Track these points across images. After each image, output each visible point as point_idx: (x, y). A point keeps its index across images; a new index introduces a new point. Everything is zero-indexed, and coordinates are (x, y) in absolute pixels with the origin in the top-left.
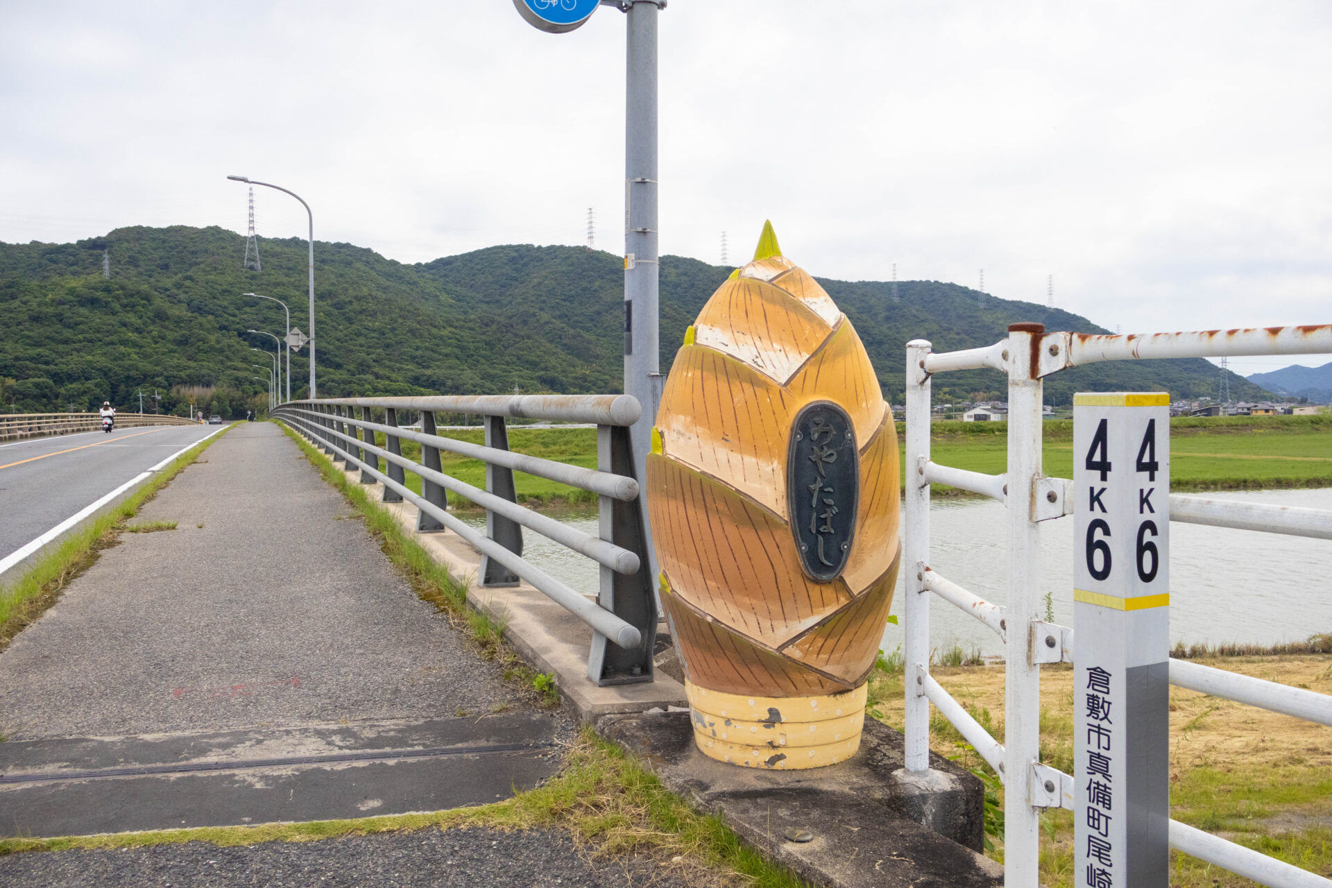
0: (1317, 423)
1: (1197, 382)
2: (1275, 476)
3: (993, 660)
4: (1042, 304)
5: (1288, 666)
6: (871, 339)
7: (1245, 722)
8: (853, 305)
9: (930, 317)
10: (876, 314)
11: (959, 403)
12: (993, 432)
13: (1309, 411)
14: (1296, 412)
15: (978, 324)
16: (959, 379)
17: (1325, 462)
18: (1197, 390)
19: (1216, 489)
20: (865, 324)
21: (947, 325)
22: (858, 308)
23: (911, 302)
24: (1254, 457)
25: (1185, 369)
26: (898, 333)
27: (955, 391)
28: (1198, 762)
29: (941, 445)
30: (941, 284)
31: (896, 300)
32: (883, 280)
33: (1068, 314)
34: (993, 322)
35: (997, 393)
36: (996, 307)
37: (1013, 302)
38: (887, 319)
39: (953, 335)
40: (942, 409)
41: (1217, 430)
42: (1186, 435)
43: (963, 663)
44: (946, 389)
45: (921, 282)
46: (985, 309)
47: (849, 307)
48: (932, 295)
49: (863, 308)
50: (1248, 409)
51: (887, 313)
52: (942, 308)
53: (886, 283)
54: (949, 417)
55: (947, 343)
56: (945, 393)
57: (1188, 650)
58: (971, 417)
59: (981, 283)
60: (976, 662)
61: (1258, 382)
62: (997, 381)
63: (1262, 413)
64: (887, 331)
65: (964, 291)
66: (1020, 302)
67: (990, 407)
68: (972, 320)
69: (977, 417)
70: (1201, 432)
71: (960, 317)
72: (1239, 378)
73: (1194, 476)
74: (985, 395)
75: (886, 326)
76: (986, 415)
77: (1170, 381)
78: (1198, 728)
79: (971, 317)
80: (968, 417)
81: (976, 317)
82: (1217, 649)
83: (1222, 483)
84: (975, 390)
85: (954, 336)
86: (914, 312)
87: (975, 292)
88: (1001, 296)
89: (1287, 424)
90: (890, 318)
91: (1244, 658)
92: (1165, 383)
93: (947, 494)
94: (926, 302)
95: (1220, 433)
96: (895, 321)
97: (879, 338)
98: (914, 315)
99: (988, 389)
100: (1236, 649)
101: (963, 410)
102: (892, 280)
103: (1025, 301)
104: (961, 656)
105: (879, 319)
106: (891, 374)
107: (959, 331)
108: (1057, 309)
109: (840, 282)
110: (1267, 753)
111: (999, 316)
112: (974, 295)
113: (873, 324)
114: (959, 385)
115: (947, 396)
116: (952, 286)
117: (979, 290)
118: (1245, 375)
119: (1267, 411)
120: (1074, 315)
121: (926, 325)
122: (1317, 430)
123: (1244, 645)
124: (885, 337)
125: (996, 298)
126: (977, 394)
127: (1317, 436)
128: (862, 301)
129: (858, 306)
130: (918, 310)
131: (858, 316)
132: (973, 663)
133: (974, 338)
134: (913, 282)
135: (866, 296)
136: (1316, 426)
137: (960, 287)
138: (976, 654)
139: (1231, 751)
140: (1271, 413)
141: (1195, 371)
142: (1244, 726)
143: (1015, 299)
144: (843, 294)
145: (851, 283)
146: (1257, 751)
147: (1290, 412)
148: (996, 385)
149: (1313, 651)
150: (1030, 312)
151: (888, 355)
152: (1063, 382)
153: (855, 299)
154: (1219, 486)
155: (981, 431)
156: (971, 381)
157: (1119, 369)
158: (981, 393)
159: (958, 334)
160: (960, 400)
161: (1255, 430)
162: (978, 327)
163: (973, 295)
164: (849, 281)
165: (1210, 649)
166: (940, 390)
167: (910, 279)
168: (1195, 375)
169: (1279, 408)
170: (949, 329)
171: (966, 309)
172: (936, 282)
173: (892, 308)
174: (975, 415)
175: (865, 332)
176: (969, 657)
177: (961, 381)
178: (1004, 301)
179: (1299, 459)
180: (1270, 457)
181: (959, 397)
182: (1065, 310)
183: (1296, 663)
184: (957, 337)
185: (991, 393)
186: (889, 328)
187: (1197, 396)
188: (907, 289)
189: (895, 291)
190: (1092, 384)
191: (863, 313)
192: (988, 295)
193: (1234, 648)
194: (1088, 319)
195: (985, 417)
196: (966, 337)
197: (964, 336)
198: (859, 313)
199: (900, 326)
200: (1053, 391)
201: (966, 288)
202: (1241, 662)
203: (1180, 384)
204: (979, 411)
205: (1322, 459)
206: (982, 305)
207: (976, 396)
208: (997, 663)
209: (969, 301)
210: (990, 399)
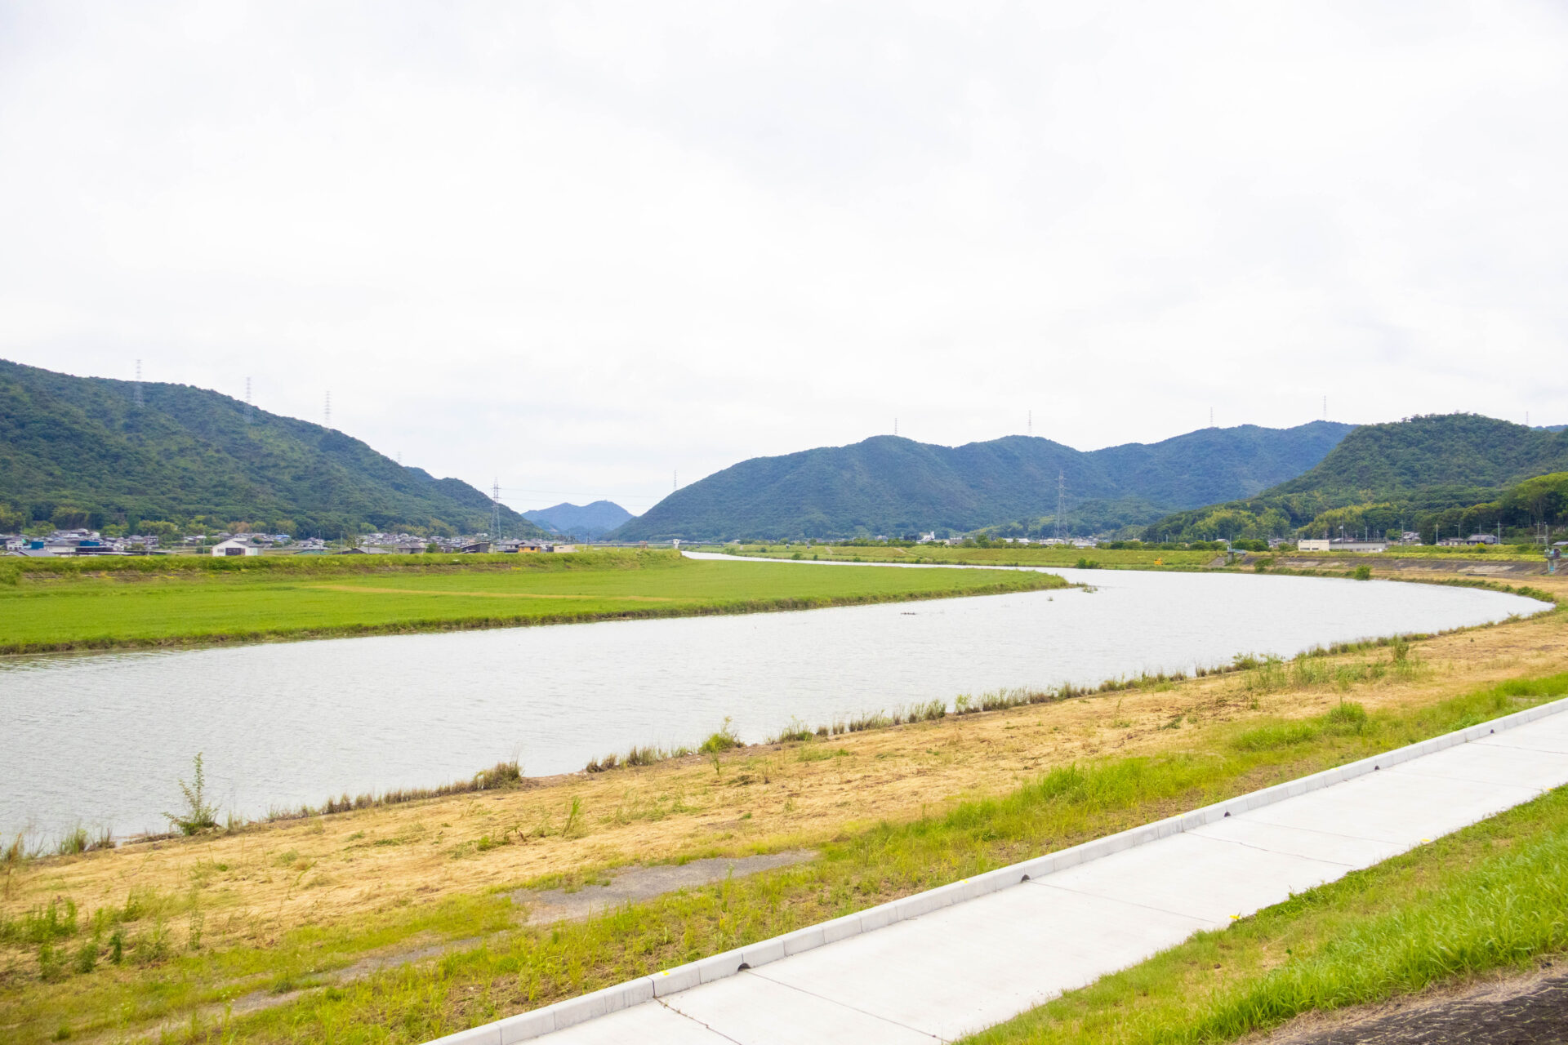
0: (569, 561)
1: (475, 517)
2: (515, 614)
3: (128, 840)
4: (318, 422)
5: (444, 806)
6: (103, 451)
7: (372, 871)
8: (82, 406)
9: (183, 429)
10: (112, 421)
11: (216, 534)
12: (239, 569)
13: (567, 549)
14: (557, 550)
15: (243, 442)
16: (217, 505)
17: (565, 599)
18: (475, 525)
19: (459, 629)
20: (96, 431)
21: (204, 440)
22: (88, 411)
23: (160, 409)
24: (505, 595)
25: (466, 504)
26: (140, 446)
27: (211, 519)
28: (303, 921)
29: (173, 585)
30: (199, 390)
31: (140, 405)
32: (124, 379)
33: (346, 437)
34: (261, 440)
35: (263, 524)
36: (265, 422)
37: (284, 419)
38: (128, 427)
39: (211, 452)
40: (194, 541)
41: (478, 568)
42: (448, 572)
43: (86, 849)
44: (200, 517)
45: (173, 385)
46: (252, 424)
47: (75, 409)
48: (187, 402)
49: (94, 410)
50: (517, 546)
51: (127, 420)
52: (199, 419)
53: (127, 383)
54: (200, 551)
55: (204, 461)
56: (199, 522)
57: (353, 802)
58: (222, 551)
59: (248, 393)
60: (106, 845)
61: (533, 519)
62: (262, 509)
63: (528, 551)
64: (126, 442)
65: (228, 401)
66: (293, 419)
67: (245, 540)
68: (235, 436)
69: (230, 552)
70: (463, 570)
71: (221, 431)
72: (514, 514)
73: (438, 616)
74: (248, 525)
75: (125, 436)
76: (240, 549)
77: (449, 515)
78: (322, 884)
79: (233, 432)
80: (218, 552)
81: (242, 433)
82: (383, 797)
83: (466, 623)
84: (235, 519)
85: (214, 454)
86: (163, 421)
87: (240, 403)
88: (271, 411)
89: (543, 562)
90: (131, 427)
91: (405, 804)
92: (444, 517)
93: (160, 643)
94: (180, 410)
95: (482, 571)
96: (138, 431)
97: (116, 450)
98: (163, 426)
99: (251, 518)
100: (402, 795)
101: (216, 543)
102: (135, 380)
103: (299, 418)
104: (85, 841)
105: (116, 427)
106: (128, 496)
107: (220, 448)
108: (334, 431)
109: (63, 376)
110: (378, 899)
111: (268, 433)
112: (240, 407)
113: (107, 432)
114: (216, 512)
115: (201, 525)
116: (212, 394)
117: (245, 401)
118: (521, 512)
119: (533, 548)
120: (353, 439)
121: (178, 438)
122: (569, 567)
123: (411, 791)
124: (123, 449)
125: (265, 412)
126: (238, 523)
127: (568, 574)
128: (95, 402)
129: (88, 408)
130: (169, 420)
131: (88, 420)
132: (101, 846)
133: (237, 458)
134: (163, 384)
135: (100, 397)
136: (568, 564)
137: (223, 396)
138: (105, 835)
139: (342, 904)
140: (535, 551)
141: (474, 505)
142: (369, 875)
143: (288, 416)
144: (67, 392)
145: (80, 379)
146: (369, 899)
147: (551, 549)
148: (261, 514)
149: (474, 788)
150: (304, 431)
151: (127, 472)
152: (339, 513)
153: (84, 398)
154: (462, 625)
155: (225, 568)
156: (230, 508)
157: (398, 500)
158: (243, 523)
159: (218, 451)
160: (217, 531)
161: (513, 568)
162: (242, 445)
163: (238, 406)
164: (77, 375)
165: (375, 798)
166: (193, 518)
167: (159, 381)
168: (473, 510)
169: (544, 546)
170: (206, 446)
171: (228, 422)
172: (192, 387)
173: (133, 414)
174: (227, 549)
175: (96, 442)
176: (97, 839)
177: (218, 508)
178: (275, 417)
179: (543, 597)
180: (519, 595)
181: (216, 528)
182: (343, 432)
183: (452, 802)
184: (217, 455)
185: (255, 524)
186: (129, 439)
187: (475, 531)
188: (154, 392)
189: (138, 393)
190: (369, 516)
191: (95, 417)
192: (256, 408)
193: (400, 795)
194: (368, 444)
195: (239, 551)
196: (227, 456)
197: (224, 455)
198: (89, 417)
199: (144, 437)
200: (327, 523)
201: (230, 398)
202: (403, 808)
203: (458, 518)
204: (232, 544)
205: (562, 597)
206: (248, 420)
207: (236, 527)
208: (131, 843)
209: (233, 413)
210: (254, 530)
